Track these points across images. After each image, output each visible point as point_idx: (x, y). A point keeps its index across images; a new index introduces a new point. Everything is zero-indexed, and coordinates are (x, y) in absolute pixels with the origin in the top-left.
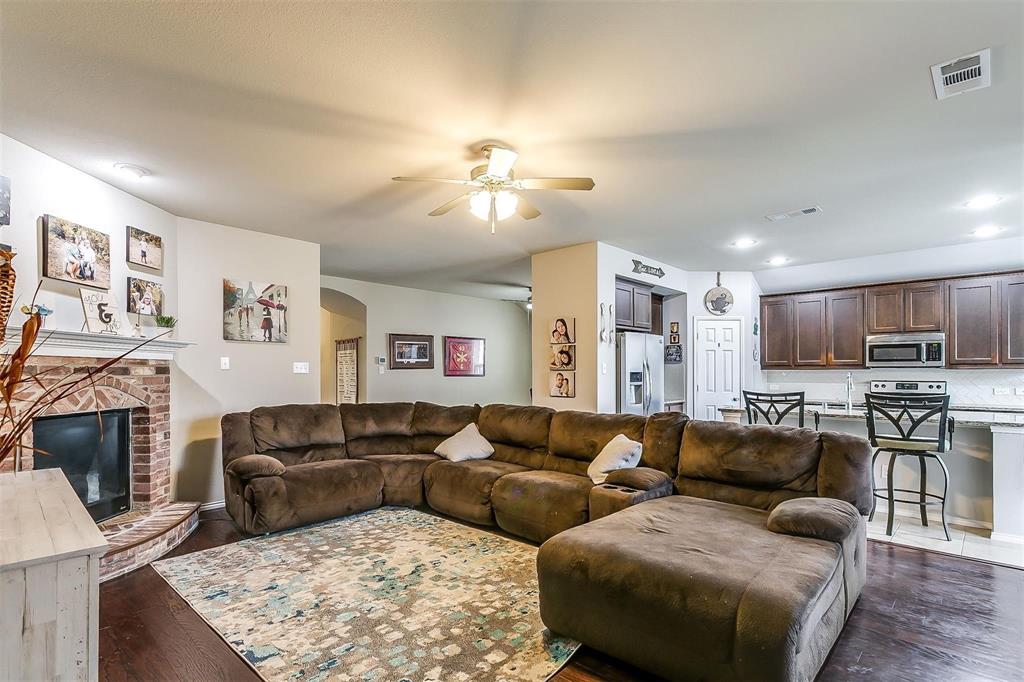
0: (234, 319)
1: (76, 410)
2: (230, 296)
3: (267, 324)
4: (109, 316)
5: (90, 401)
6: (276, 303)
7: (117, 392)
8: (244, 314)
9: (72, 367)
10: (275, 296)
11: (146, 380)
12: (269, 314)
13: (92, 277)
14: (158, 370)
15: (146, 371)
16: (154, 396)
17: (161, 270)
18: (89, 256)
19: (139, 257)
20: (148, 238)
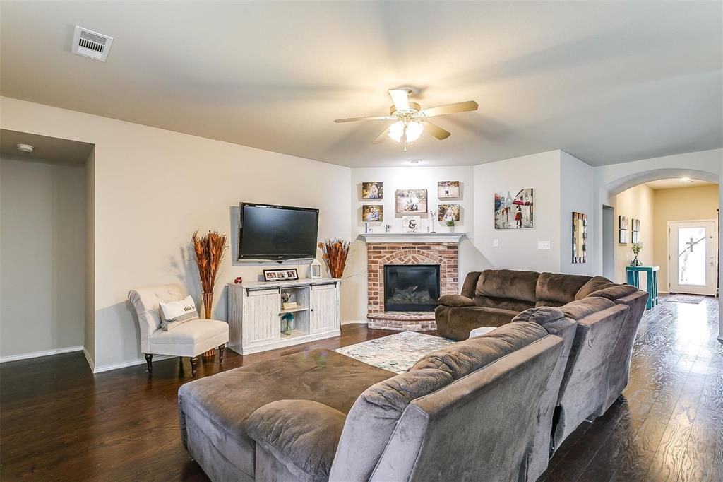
0: (500, 217)
1: (402, 263)
2: (498, 203)
3: (519, 217)
4: (414, 225)
5: (410, 260)
6: (524, 201)
7: (423, 257)
8: (505, 213)
9: (401, 247)
10: (524, 197)
11: (440, 252)
12: (520, 210)
13: (417, 209)
14: (449, 247)
15: (441, 248)
16: (445, 260)
17: (460, 197)
18: (415, 200)
19: (443, 195)
20: (450, 184)
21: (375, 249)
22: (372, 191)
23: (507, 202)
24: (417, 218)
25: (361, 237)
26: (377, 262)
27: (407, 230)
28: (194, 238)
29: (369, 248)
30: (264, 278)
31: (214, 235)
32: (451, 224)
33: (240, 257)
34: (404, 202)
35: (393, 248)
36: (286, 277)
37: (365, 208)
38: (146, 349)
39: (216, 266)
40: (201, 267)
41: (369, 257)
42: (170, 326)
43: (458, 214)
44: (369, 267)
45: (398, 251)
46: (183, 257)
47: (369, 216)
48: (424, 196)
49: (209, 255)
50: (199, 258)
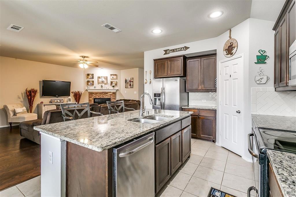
0: (126, 85)
1: (99, 98)
2: (126, 81)
3: (130, 85)
4: (102, 87)
5: (101, 97)
7: (105, 96)
11: (110, 94)
12: (130, 83)
13: (104, 82)
14: (113, 93)
15: (111, 93)
16: (112, 97)
17: (117, 79)
18: (104, 79)
19: (112, 78)
20: (114, 75)
21: (91, 94)
22: (90, 76)
23: (128, 81)
24: (103, 85)
25: (86, 90)
26: (91, 97)
27: (100, 88)
28: (26, 90)
29: (89, 93)
30: (51, 102)
31: (33, 89)
32: (113, 86)
33: (42, 96)
34: (100, 80)
35: (96, 93)
36: (59, 102)
37: (88, 81)
38: (10, 121)
39: (34, 98)
40: (28, 99)
41: (89, 96)
42: (17, 114)
43: (116, 84)
44: (89, 99)
45: (98, 94)
46: (22, 96)
47: (89, 84)
48: (106, 78)
49: (31, 95)
50: (28, 96)
